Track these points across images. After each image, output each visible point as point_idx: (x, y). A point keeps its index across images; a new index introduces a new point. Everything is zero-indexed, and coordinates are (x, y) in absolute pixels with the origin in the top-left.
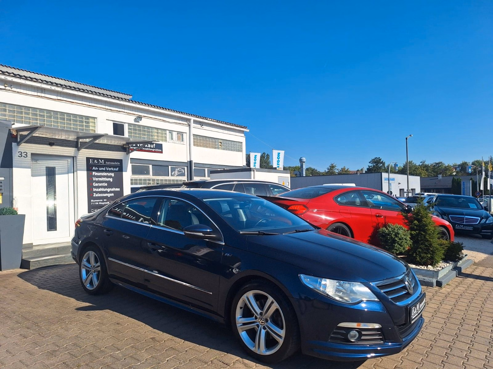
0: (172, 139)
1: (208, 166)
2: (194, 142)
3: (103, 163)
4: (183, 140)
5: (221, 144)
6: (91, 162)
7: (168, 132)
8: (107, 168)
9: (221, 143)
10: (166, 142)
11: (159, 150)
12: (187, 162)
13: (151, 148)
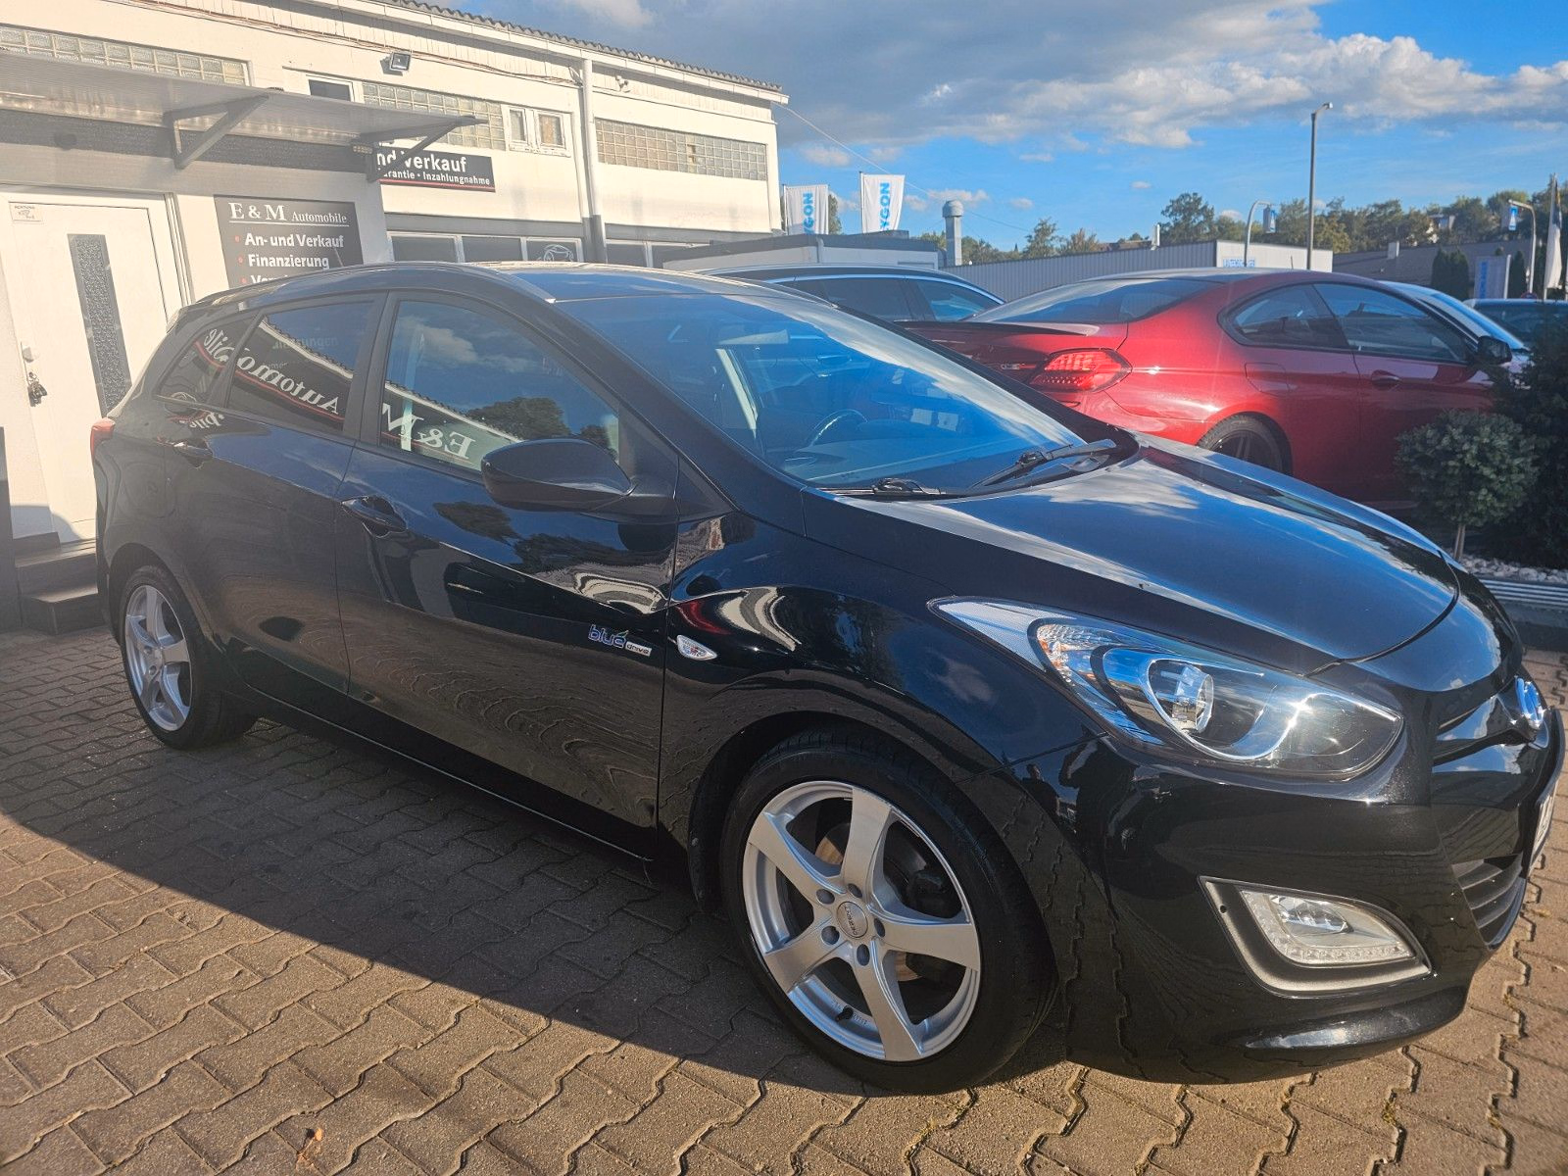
0: (523, 138)
1: (654, 234)
2: (600, 148)
3: (282, 218)
4: (560, 142)
5: (694, 151)
6: (235, 216)
7: (506, 109)
8: (298, 236)
9: (693, 147)
10: (505, 150)
11: (482, 180)
12: (579, 220)
13: (451, 173)
